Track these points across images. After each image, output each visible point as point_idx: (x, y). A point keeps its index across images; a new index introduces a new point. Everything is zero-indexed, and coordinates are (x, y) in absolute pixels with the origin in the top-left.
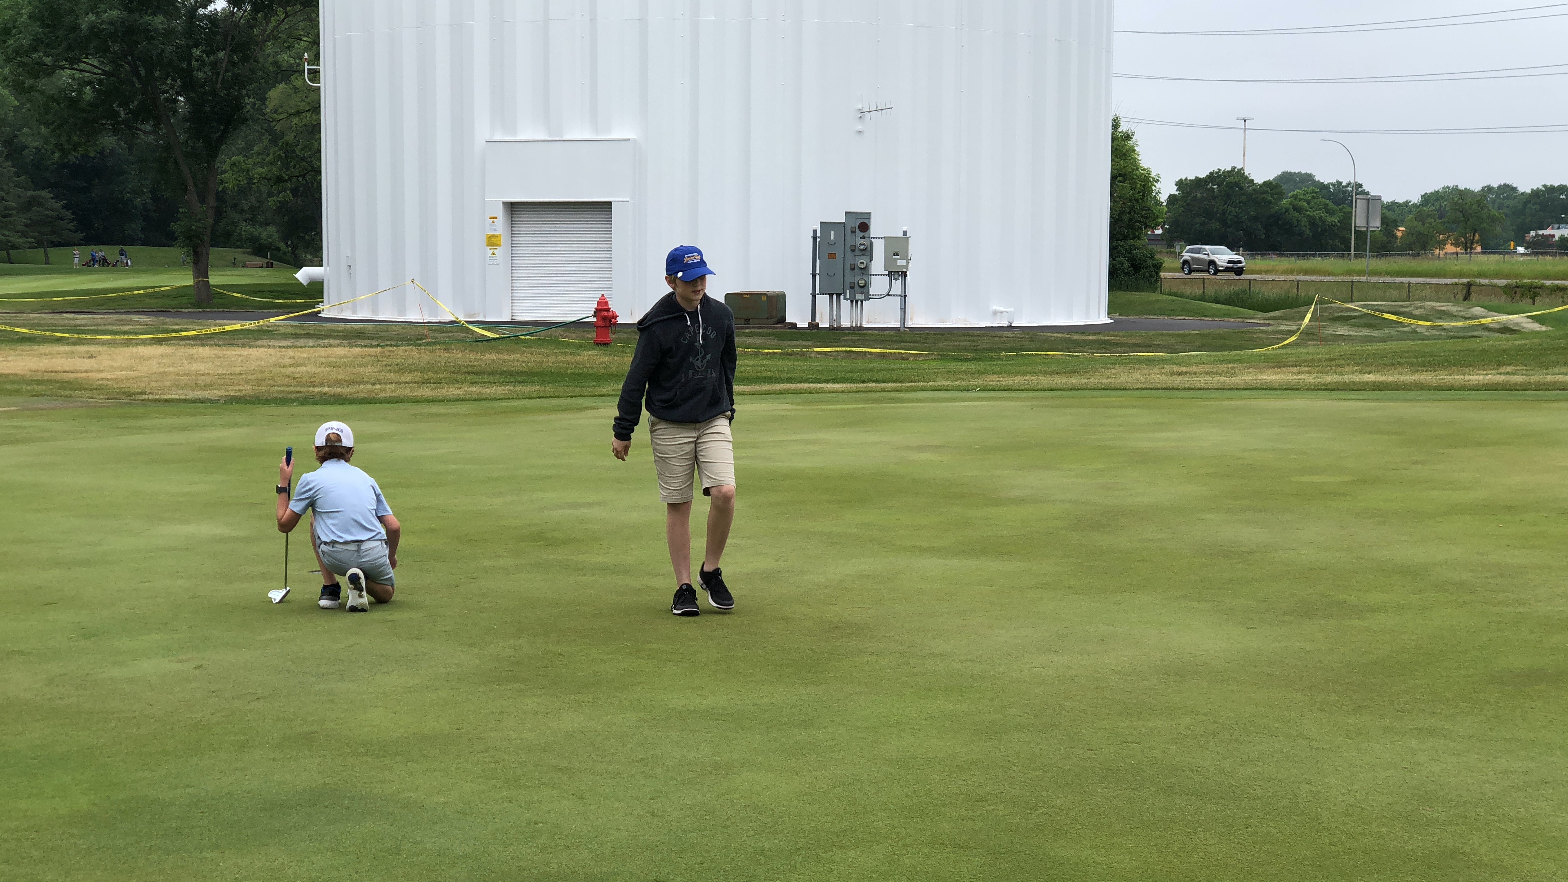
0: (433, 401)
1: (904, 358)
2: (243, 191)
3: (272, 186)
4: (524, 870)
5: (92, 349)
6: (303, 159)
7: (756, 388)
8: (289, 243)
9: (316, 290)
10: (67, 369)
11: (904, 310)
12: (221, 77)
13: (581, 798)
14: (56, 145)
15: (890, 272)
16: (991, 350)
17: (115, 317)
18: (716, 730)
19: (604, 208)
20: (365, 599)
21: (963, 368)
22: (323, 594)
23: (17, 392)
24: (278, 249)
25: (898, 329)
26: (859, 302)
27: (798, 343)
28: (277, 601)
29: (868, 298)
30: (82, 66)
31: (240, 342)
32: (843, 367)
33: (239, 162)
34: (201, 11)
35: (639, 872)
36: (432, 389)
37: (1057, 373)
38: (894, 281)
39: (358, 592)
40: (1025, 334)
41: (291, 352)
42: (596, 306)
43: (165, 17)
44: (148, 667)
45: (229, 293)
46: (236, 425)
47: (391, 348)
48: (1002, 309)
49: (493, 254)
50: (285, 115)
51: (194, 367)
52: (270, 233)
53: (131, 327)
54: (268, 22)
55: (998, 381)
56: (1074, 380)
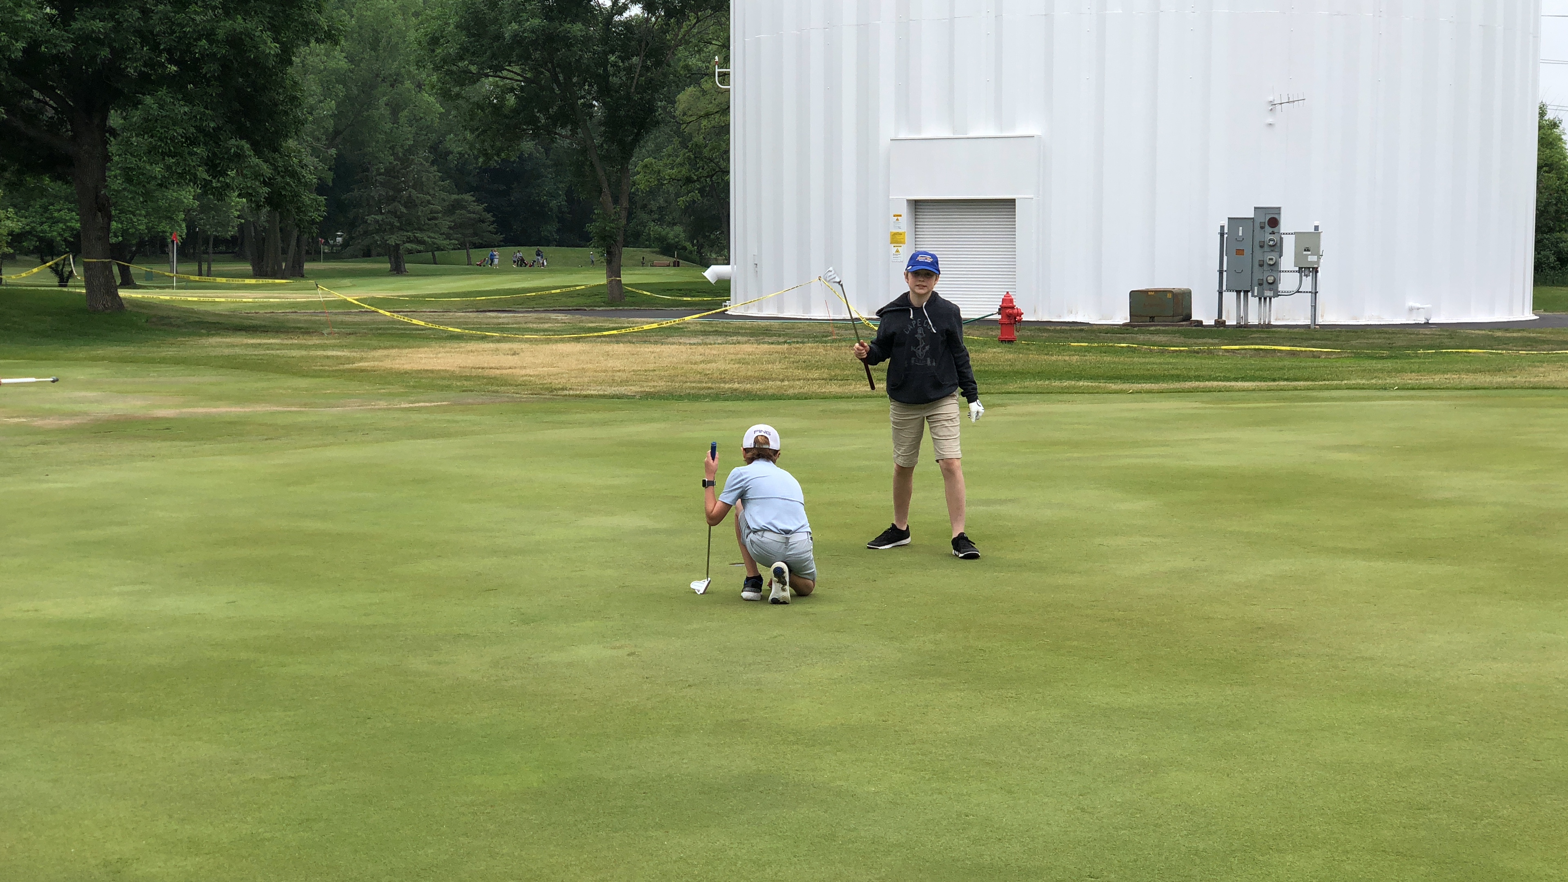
0: (841, 398)
1: (1315, 356)
2: (652, 193)
3: (681, 187)
4: (958, 860)
5: (515, 346)
6: (711, 160)
7: (1164, 386)
8: (695, 242)
9: (723, 288)
10: (493, 365)
11: (1314, 307)
12: (635, 81)
13: (1010, 792)
14: (479, 151)
15: (1300, 268)
16: (1408, 348)
17: (535, 315)
18: (1141, 728)
19: (1009, 204)
20: (787, 593)
21: (1379, 366)
22: (745, 585)
23: (448, 387)
24: (685, 248)
25: (1308, 326)
26: (1268, 299)
27: (1204, 340)
28: (702, 592)
29: (1277, 295)
30: (505, 73)
31: (652, 339)
32: (1252, 365)
33: (651, 164)
34: (617, 18)
35: (1072, 867)
36: (840, 386)
37: (1480, 372)
38: (1304, 278)
39: (781, 586)
40: (1443, 331)
41: (701, 349)
42: (1001, 304)
43: (583, 25)
44: (586, 653)
45: (640, 292)
46: (652, 420)
47: (798, 345)
48: (1418, 305)
49: (897, 251)
50: (695, 118)
51: (611, 363)
52: (676, 233)
53: (550, 325)
54: (680, 28)
55: (1417, 380)
56: (1499, 379)
